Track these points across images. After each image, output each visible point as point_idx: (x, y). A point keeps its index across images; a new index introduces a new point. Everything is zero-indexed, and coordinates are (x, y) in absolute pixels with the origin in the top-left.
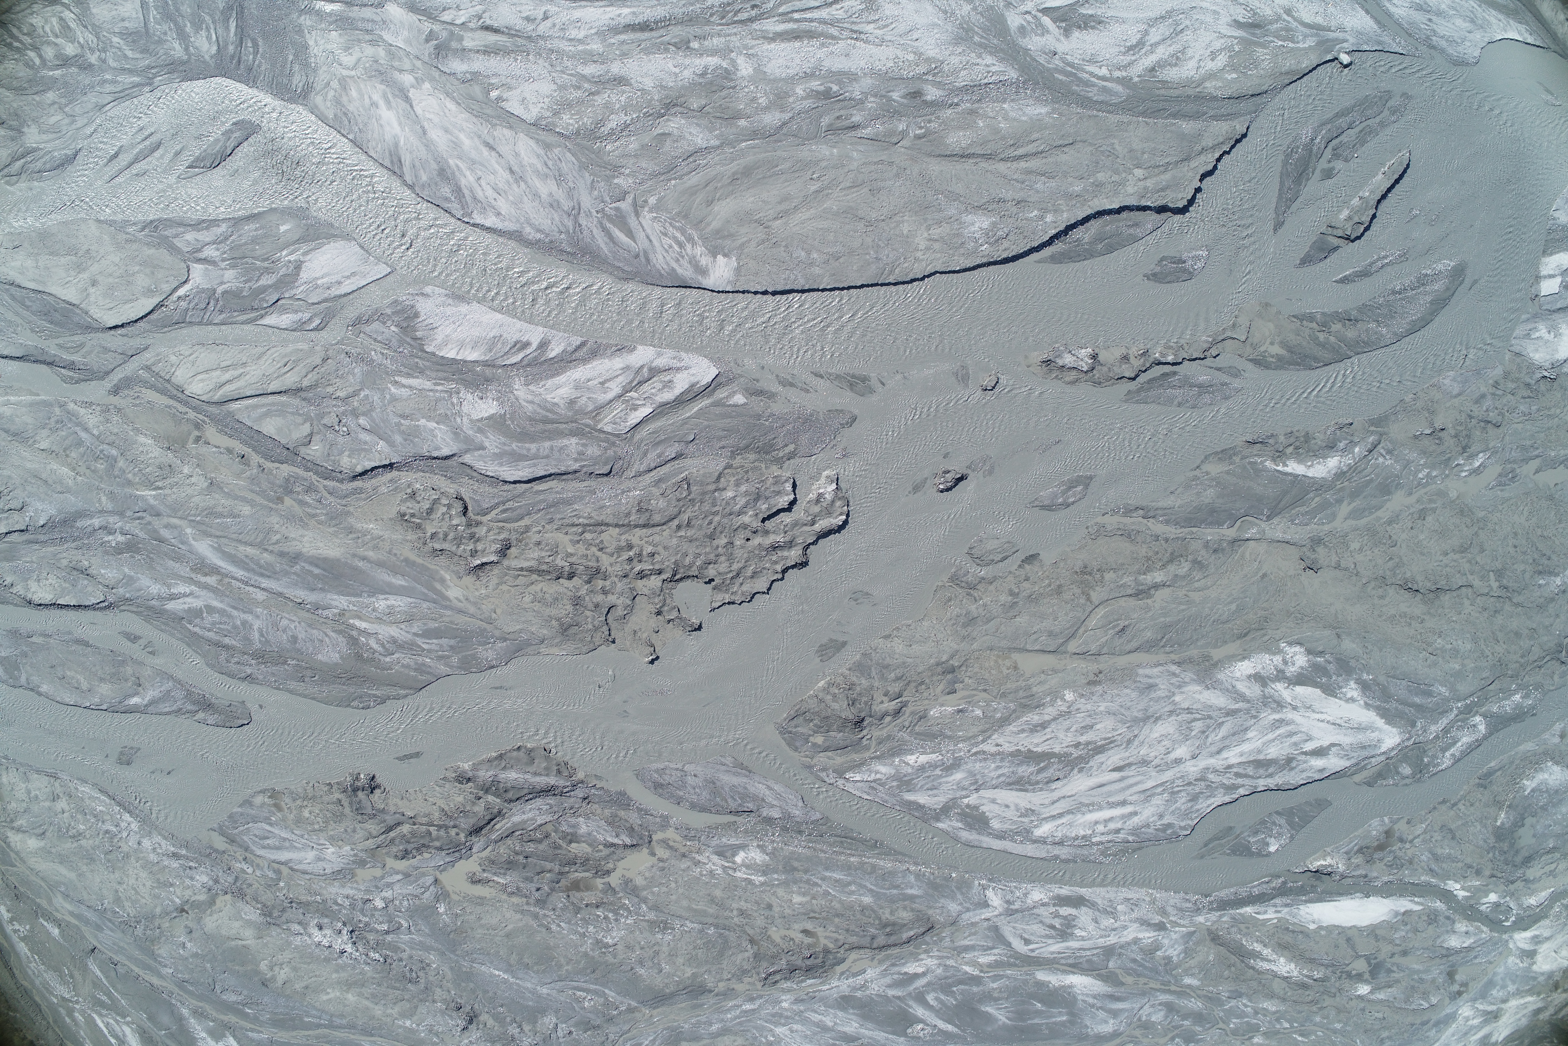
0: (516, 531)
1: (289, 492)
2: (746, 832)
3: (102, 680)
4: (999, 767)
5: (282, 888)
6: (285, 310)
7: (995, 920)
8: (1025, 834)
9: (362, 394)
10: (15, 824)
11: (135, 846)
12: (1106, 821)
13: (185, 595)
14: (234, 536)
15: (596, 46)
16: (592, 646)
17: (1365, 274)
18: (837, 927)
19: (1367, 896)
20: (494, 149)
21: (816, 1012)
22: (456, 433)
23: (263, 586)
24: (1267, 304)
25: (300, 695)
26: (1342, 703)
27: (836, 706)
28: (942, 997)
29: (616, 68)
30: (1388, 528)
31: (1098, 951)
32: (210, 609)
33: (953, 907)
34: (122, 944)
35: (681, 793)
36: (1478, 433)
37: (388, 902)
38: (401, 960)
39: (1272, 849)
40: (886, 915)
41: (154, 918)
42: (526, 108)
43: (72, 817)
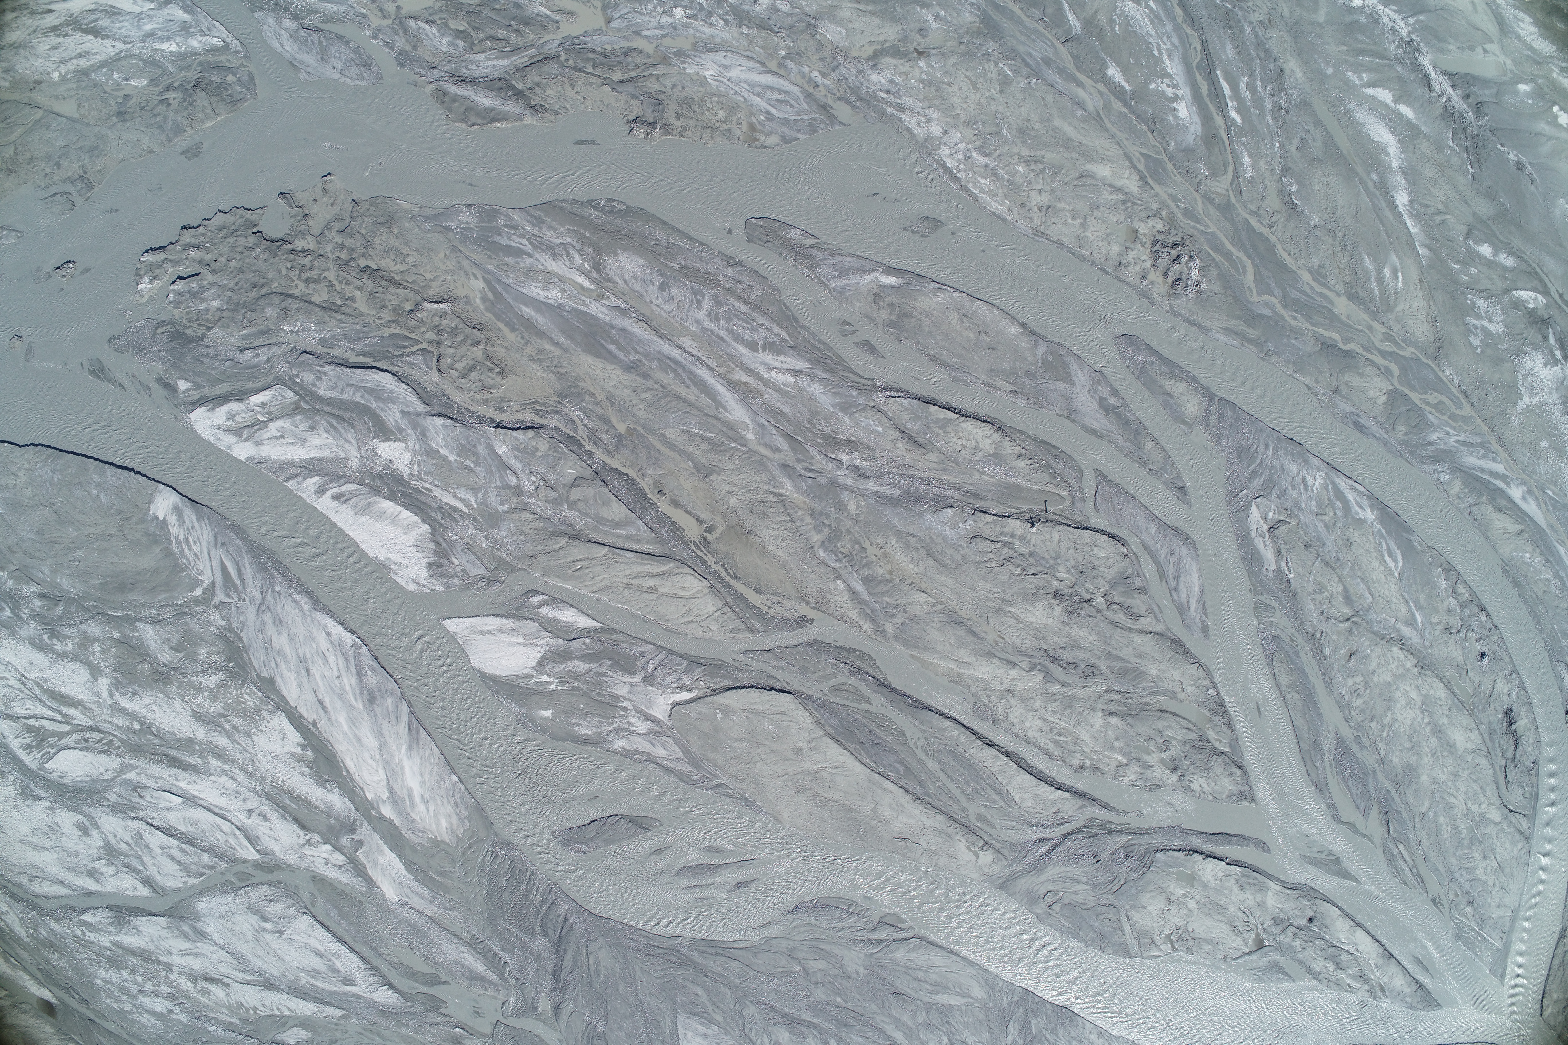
0: (399, 325)
1: (619, 438)
2: (317, 12)
3: (927, 315)
4: (121, 29)
5: (783, 49)
6: (570, 627)
9: (506, 508)
10: (1120, 197)
11: (952, 131)
14: (696, 412)
15: (214, 763)
16: (373, 201)
20: (319, 700)
22: (423, 435)
23: (679, 351)
25: (679, 231)
29: (201, 733)
32: (752, 346)
34: (1023, 39)
35: (352, 55)
37: (668, 12)
41: (963, 55)
42: (282, 729)
43: (1030, 183)
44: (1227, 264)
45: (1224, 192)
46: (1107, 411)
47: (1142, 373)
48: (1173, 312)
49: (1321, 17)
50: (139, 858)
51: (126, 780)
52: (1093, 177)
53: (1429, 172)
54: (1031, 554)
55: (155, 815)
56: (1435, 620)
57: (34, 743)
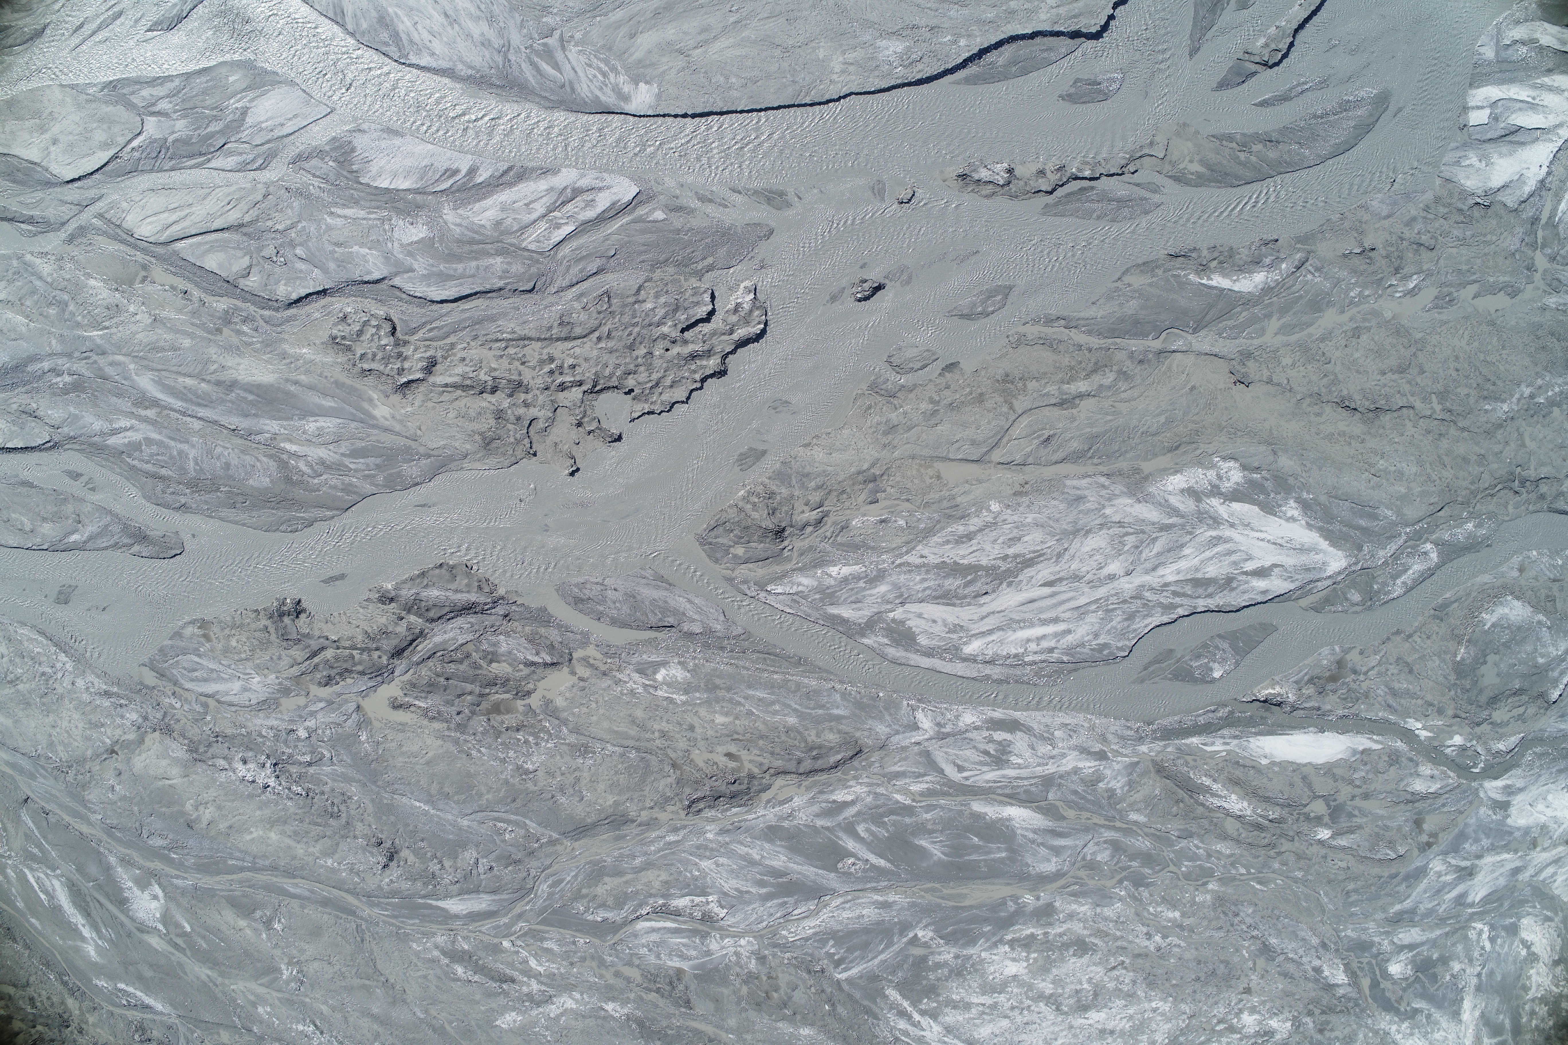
0: (442, 348)
1: (228, 323)
2: (667, 648)
3: (44, 520)
4: (924, 580)
5: (209, 723)
6: (231, 153)
7: (926, 744)
8: (954, 652)
9: (300, 226)
11: (69, 687)
12: (1039, 639)
13: (126, 429)
14: (174, 369)
16: (513, 460)
17: (1285, 98)
18: (761, 749)
19: (1322, 731)
21: (742, 844)
22: (387, 256)
23: (199, 415)
24: (1184, 124)
25: (230, 522)
26: (1282, 522)
27: (755, 515)
28: (873, 828)
30: (1321, 345)
31: (1036, 780)
32: (149, 441)
33: (882, 729)
34: (54, 792)
35: (601, 608)
36: (1410, 255)
37: (311, 732)
38: (323, 793)
39: (1217, 674)
40: (812, 737)
41: (85, 760)
43: (11, 661)
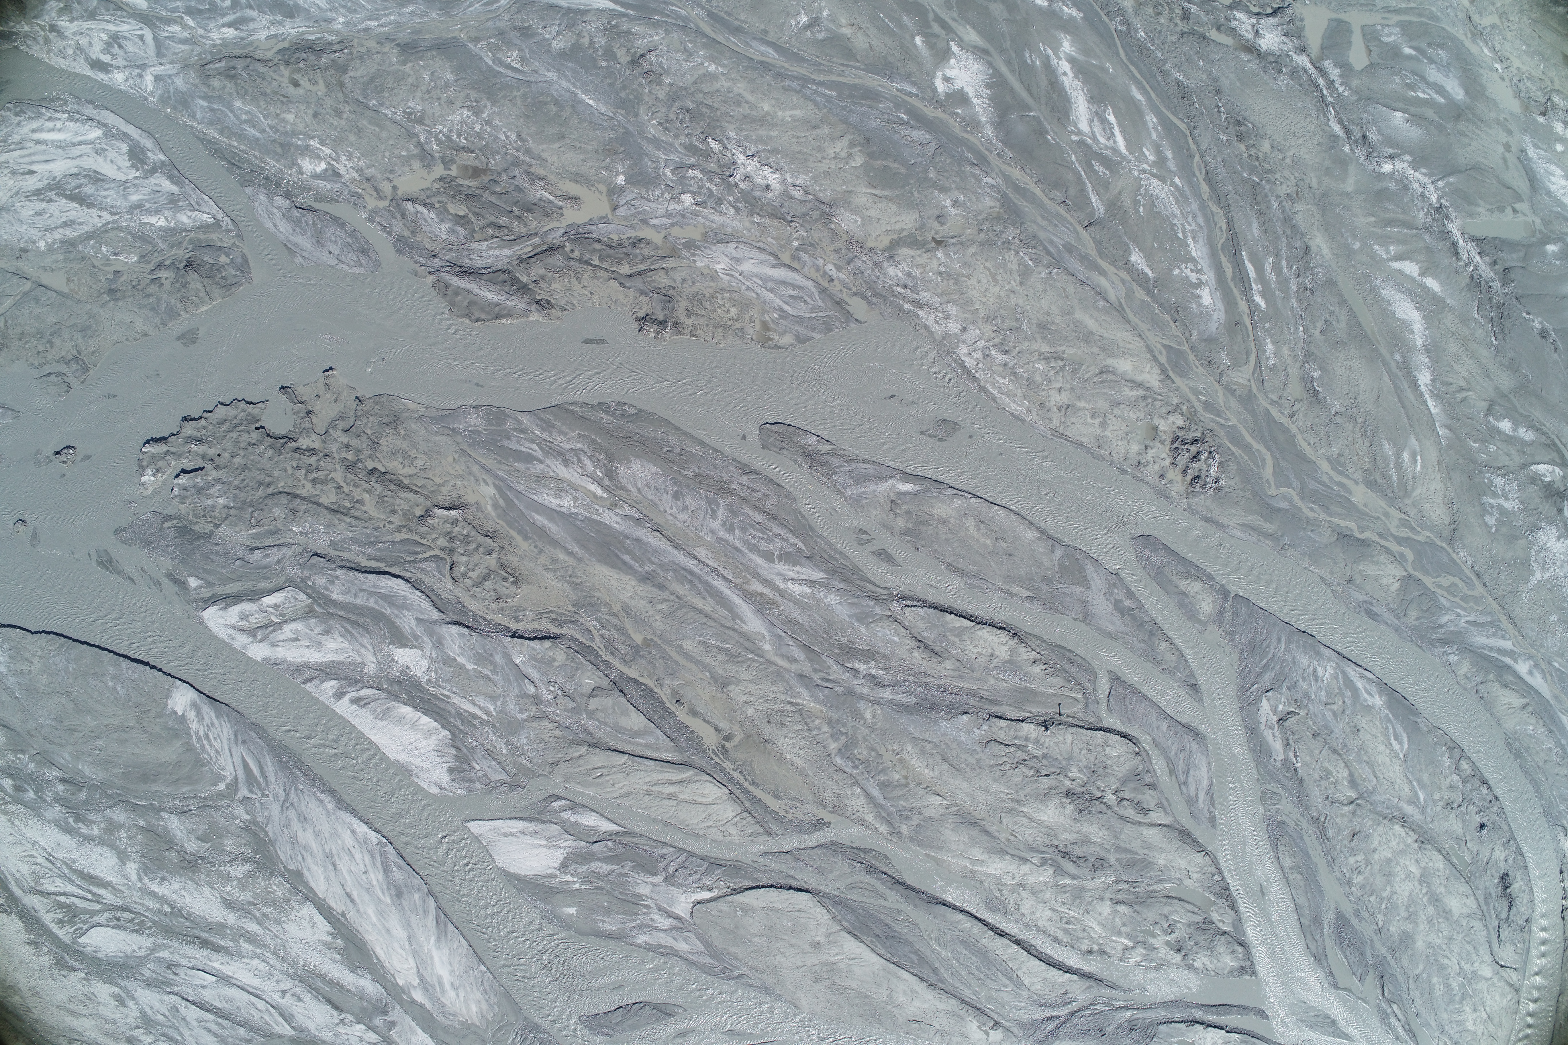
0: (410, 531)
1: (636, 648)
2: (310, 190)
3: (944, 522)
4: (105, 197)
5: (797, 239)
6: (592, 830)
7: (156, 63)
8: (110, 134)
9: (525, 716)
10: (1141, 392)
11: (971, 328)
12: (53, 130)
14: (713, 624)
15: (246, 946)
16: (378, 400)
18: (270, 84)
20: (347, 893)
21: (319, 7)
22: (439, 644)
23: (695, 562)
25: (692, 437)
27: (199, 286)
29: (231, 919)
31: (99, 18)
32: (768, 556)
33: (179, 82)
34: (1045, 223)
35: (348, 239)
37: (676, 199)
38: (689, 135)
40: (229, 86)
41: (982, 244)
42: (312, 918)
43: (1050, 381)
44: (1246, 458)
45: (1245, 382)
46: (1123, 614)
47: (1158, 575)
48: (1191, 510)
49: (1350, 186)
50: (177, 1029)
51: (159, 958)
52: (1112, 372)
53: (1453, 347)
54: (1045, 756)
55: (191, 991)
56: (1437, 796)
57: (66, 919)
